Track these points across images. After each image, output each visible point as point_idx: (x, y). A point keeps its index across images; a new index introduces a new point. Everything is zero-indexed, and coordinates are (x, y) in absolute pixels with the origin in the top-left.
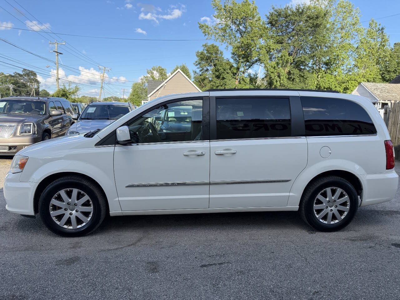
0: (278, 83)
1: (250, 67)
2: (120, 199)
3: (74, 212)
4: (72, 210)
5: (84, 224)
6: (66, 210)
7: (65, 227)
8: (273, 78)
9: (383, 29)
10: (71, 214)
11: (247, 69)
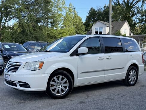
0: (28, 31)
1: (9, 21)
2: (78, 79)
3: (60, 87)
4: (59, 86)
5: (65, 92)
6: (57, 86)
7: (57, 94)
8: (25, 28)
9: (75, 8)
10: (59, 88)
11: (7, 22)
